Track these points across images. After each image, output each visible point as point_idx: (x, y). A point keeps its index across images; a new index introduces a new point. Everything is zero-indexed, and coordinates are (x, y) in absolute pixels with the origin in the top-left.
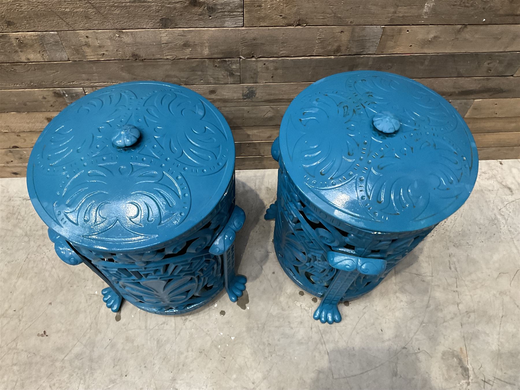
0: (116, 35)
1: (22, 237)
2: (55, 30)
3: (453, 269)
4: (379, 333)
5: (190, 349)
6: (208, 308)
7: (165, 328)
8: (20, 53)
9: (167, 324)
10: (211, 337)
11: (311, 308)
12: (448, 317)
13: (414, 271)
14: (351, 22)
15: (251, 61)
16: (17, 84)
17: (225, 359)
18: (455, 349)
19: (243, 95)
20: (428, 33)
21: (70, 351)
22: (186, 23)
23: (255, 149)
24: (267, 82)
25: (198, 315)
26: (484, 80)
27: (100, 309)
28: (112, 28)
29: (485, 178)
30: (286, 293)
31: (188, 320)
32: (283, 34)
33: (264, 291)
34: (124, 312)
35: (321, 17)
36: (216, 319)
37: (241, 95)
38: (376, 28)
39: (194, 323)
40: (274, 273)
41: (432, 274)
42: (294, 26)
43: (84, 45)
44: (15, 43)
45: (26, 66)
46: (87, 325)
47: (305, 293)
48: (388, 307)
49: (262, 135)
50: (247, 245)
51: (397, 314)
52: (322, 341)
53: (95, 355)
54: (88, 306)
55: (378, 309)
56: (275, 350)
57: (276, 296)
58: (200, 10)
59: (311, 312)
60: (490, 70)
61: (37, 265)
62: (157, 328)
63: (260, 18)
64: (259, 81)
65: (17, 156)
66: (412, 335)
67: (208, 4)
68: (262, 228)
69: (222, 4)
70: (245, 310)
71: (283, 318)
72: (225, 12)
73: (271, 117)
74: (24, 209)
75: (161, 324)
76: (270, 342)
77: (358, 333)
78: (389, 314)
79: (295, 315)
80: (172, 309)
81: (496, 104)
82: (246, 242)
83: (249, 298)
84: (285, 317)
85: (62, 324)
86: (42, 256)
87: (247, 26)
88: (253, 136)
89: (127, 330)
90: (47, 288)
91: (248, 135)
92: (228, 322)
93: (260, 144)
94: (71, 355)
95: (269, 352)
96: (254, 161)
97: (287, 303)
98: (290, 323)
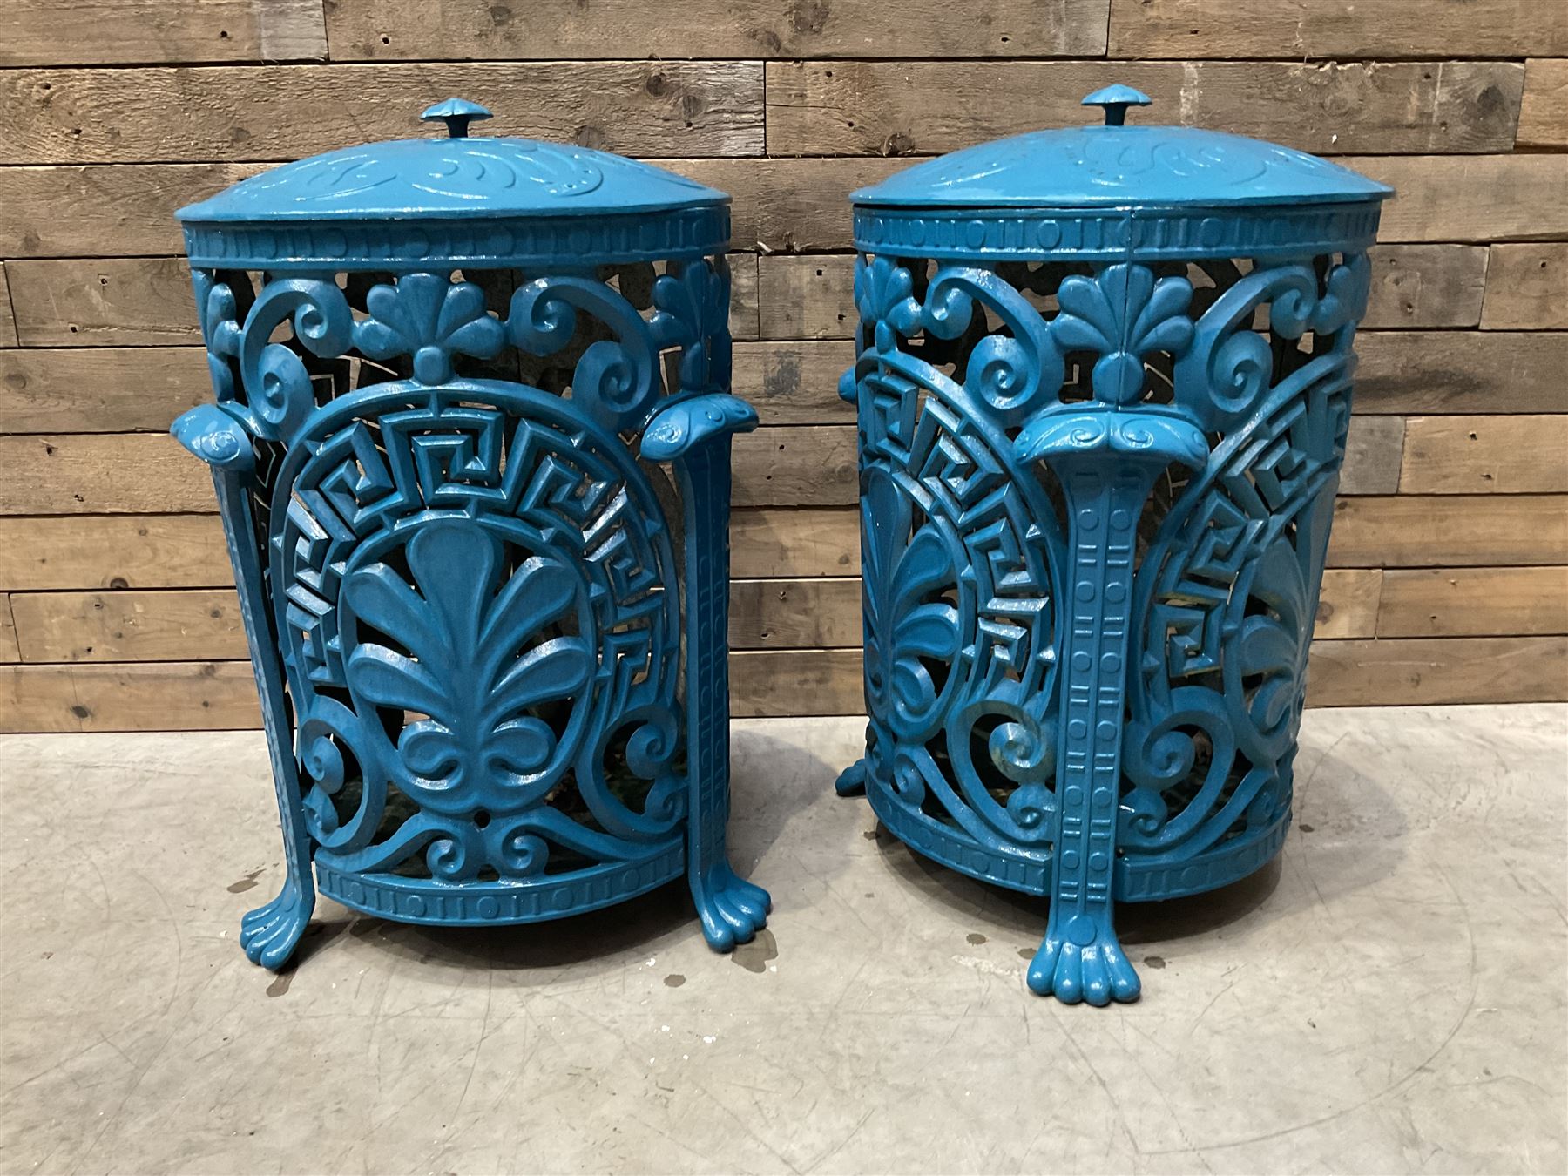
1: (33, 828)
4: (1301, 1032)
5: (532, 1067)
6: (620, 970)
7: (445, 1014)
9: (457, 1005)
10: (621, 1036)
13: (1390, 894)
15: (785, 262)
17: (669, 1094)
19: (768, 382)
21: (59, 1065)
22: (634, 141)
23: (806, 612)
24: (827, 333)
26: (1403, 341)
27: (218, 970)
29: (1554, 732)
30: (920, 938)
31: (539, 996)
33: (835, 933)
34: (306, 974)
35: (944, 129)
36: (650, 993)
37: (762, 380)
39: (559, 1001)
40: (870, 896)
41: (1460, 900)
42: (882, 156)
46: (157, 1004)
47: (988, 938)
48: (1320, 971)
49: (822, 549)
50: (777, 841)
51: (1361, 986)
52: (1074, 1049)
53: (149, 1078)
54: (181, 962)
55: (1280, 974)
56: (878, 1072)
57: (881, 943)
58: (668, 107)
59: (1017, 980)
60: (1410, 306)
61: (51, 877)
62: (417, 1012)
63: (802, 130)
64: (808, 331)
65: (113, 624)
66: (1440, 1036)
67: (685, 90)
68: (828, 812)
69: (717, 89)
70: (763, 975)
71: (911, 993)
72: (724, 111)
73: (846, 470)
74: (68, 782)
75: (435, 1006)
76: (860, 1050)
77: (1217, 1032)
78: (1330, 985)
79: (956, 986)
80: (489, 874)
81: (1473, 436)
82: (771, 836)
83: (778, 948)
84: (915, 991)
85: (66, 999)
86: (75, 862)
87: (774, 152)
88: (797, 554)
89: (299, 1018)
90: (54, 924)
91: (783, 551)
92: (694, 1001)
93: (816, 587)
94: (53, 1076)
95: (856, 1077)
96: (803, 670)
97: (924, 959)
98: (939, 1006)
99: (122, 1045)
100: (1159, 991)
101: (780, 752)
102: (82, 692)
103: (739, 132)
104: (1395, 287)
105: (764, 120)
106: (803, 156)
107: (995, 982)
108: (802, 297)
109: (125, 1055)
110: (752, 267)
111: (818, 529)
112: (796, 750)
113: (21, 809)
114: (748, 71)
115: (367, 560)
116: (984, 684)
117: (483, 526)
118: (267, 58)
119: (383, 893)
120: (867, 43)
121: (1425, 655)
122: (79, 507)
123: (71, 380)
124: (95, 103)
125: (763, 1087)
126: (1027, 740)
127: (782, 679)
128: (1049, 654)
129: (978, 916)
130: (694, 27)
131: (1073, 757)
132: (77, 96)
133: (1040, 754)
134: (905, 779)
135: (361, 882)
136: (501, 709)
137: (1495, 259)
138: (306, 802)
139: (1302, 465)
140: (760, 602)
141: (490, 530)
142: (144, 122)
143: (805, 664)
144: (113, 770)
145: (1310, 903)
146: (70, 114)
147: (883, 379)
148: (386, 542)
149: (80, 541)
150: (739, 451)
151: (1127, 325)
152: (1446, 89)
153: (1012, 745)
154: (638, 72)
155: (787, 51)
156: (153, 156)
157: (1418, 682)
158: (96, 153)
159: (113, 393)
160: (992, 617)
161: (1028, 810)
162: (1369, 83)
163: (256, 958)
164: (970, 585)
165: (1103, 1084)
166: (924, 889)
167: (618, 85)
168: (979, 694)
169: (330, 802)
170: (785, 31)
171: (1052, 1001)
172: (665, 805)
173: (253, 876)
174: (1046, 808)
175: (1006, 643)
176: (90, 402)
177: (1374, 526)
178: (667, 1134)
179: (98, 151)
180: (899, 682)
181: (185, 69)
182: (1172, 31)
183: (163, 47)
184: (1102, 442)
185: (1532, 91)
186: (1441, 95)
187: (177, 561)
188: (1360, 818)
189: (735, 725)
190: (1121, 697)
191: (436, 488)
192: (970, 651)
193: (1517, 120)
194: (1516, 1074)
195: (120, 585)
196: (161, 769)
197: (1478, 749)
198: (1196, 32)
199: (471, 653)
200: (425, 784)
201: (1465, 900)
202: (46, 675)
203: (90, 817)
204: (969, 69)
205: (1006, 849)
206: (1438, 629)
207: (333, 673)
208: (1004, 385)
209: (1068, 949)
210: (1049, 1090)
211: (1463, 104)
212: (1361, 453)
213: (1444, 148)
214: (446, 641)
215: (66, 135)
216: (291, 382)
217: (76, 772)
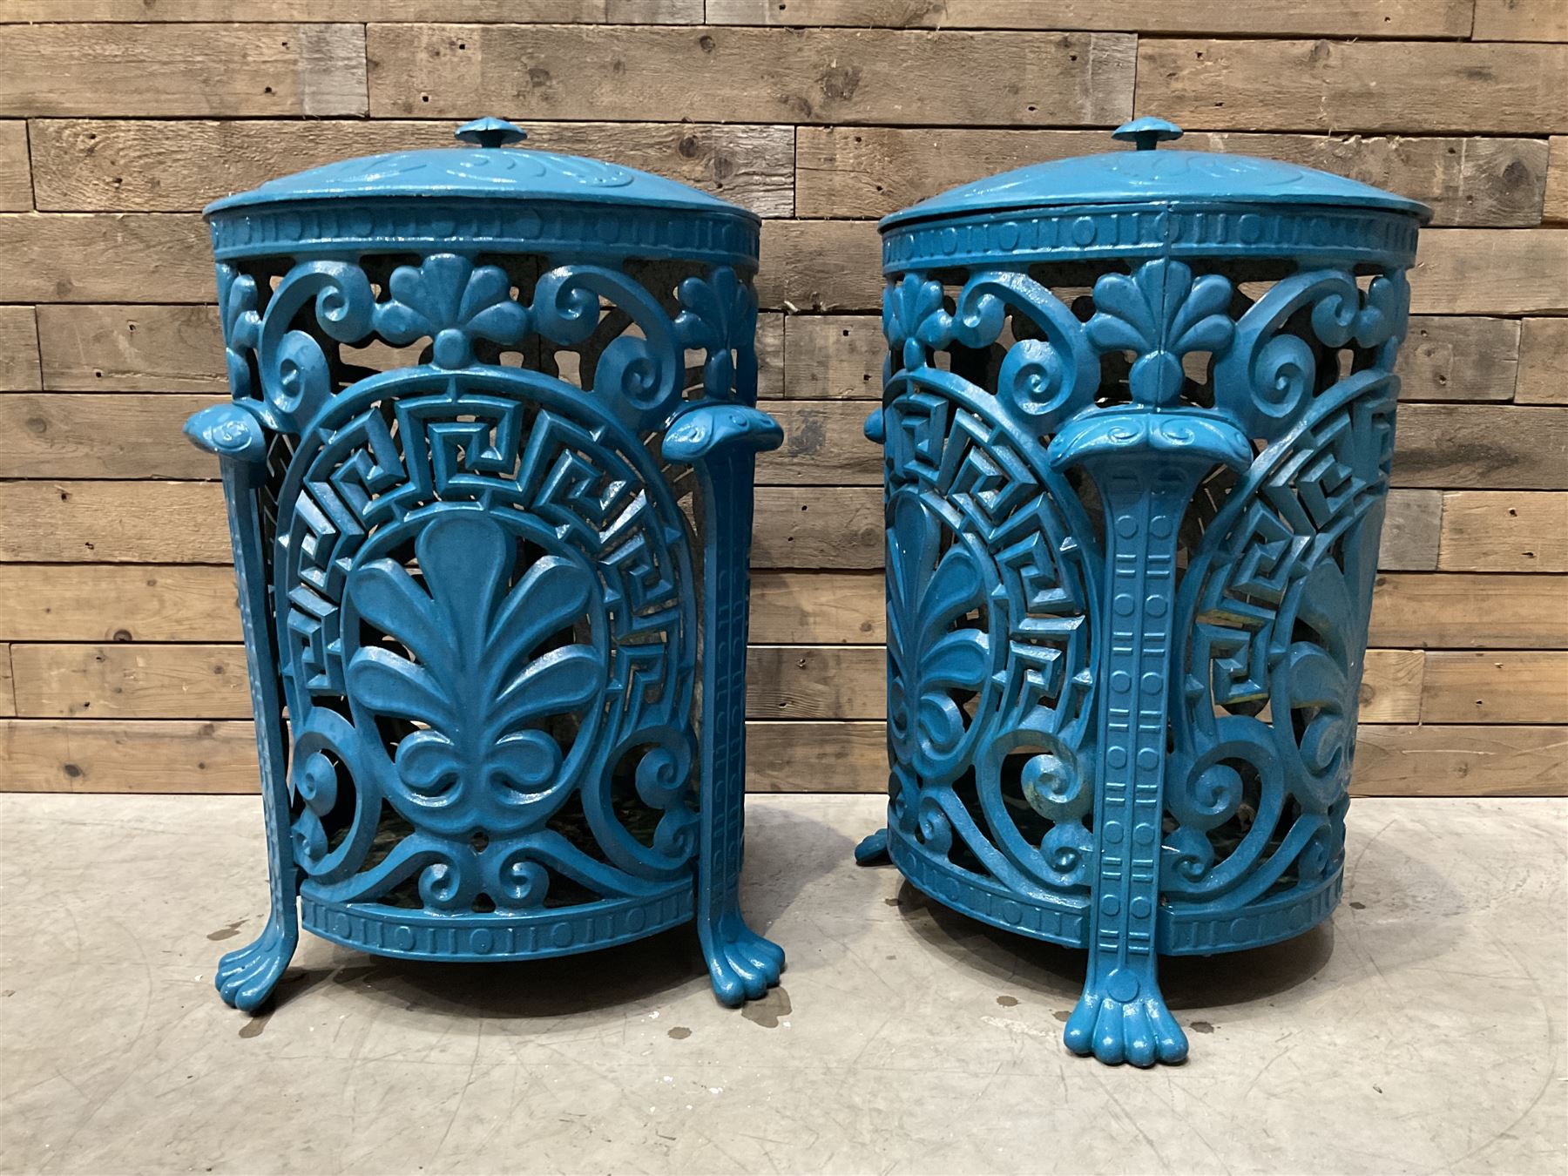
4: (1367, 1097)
5: (521, 1112)
6: (623, 1021)
7: (429, 1060)
9: (442, 1051)
10: (619, 1085)
13: (1453, 968)
15: (813, 322)
17: (670, 1143)
19: (792, 441)
23: (825, 681)
24: (853, 394)
26: (1437, 413)
27: (189, 1012)
30: (948, 999)
31: (531, 1045)
33: (854, 992)
34: (282, 1018)
36: (652, 1044)
39: (554, 1050)
40: (891, 958)
41: (1529, 975)
46: (120, 1042)
47: (1020, 1000)
48: (1383, 1039)
49: (845, 616)
50: (792, 906)
51: (1429, 1053)
52: (1118, 1109)
53: (106, 1112)
54: (150, 1003)
56: (901, 1127)
57: (904, 1002)
58: (700, 168)
59: (1052, 1039)
60: (1443, 379)
61: (23, 922)
62: (399, 1057)
63: (831, 193)
64: (833, 391)
65: (113, 678)
66: (1521, 1104)
67: (717, 153)
68: (847, 879)
69: (747, 152)
70: (775, 1030)
71: (936, 1050)
72: (755, 173)
73: (869, 533)
74: (52, 836)
75: (418, 1051)
76: (881, 1104)
77: (1274, 1095)
79: (985, 1045)
80: (485, 903)
81: (1513, 512)
82: (784, 901)
83: (792, 1006)
84: (941, 1048)
85: (23, 1035)
86: (49, 909)
87: (803, 214)
88: (818, 619)
89: (272, 1059)
90: (21, 965)
91: (804, 615)
92: (701, 1053)
93: (838, 657)
95: (876, 1131)
96: (823, 742)
97: (951, 1019)
98: (967, 1063)
99: (78, 1080)
100: (1208, 1054)
101: (796, 825)
102: (73, 749)
103: (769, 194)
104: (1427, 359)
105: (794, 183)
106: (832, 219)
107: (1028, 1042)
108: (828, 357)
109: (80, 1089)
110: (778, 326)
111: (840, 593)
112: (814, 823)
114: (779, 136)
115: (373, 556)
116: (1016, 712)
117: (497, 520)
118: (309, 113)
119: (370, 924)
120: (896, 110)
121: (1472, 744)
122: (89, 555)
123: (92, 426)
124: (138, 153)
125: (774, 1138)
126: (1062, 772)
127: (800, 752)
128: (1086, 677)
129: (1009, 980)
130: (727, 92)
131: (1111, 789)
132: (121, 146)
133: (1076, 789)
134: (931, 824)
135: (347, 913)
136: (506, 718)
137: (1527, 330)
138: (295, 827)
139: (1348, 480)
140: (778, 671)
141: (503, 523)
142: (185, 172)
143: (823, 737)
144: (100, 827)
145: (1366, 975)
146: (113, 163)
147: (912, 398)
148: (395, 534)
149: (87, 591)
150: (761, 511)
151: (1165, 321)
152: (1471, 164)
153: (1047, 778)
154: (671, 134)
155: (818, 116)
156: (191, 205)
157: (1465, 771)
158: (135, 201)
160: (1025, 639)
161: (1063, 851)
162: (1393, 157)
163: (231, 1001)
164: (1001, 604)
165: (1150, 1143)
166: (951, 953)
167: (651, 146)
168: (1010, 724)
169: (320, 824)
170: (817, 97)
171: (1092, 1061)
172: (675, 839)
173: (237, 925)
174: (1084, 848)
175: (1038, 667)
176: (108, 448)
177: (1414, 605)
179: (138, 200)
180: (925, 718)
181: (228, 123)
182: (1197, 103)
183: (208, 101)
184: (1142, 439)
185: (1557, 167)
186: (1466, 169)
187: (184, 613)
188: (1414, 897)
189: (750, 800)
190: (1163, 721)
191: (449, 477)
192: (1001, 677)
193: (1543, 195)
195: (124, 638)
196: (150, 827)
197: (1535, 838)
198: (1221, 104)
199: (478, 656)
200: (421, 801)
202: (41, 730)
203: (70, 869)
204: (997, 137)
205: (1040, 895)
206: (1486, 715)
207: (332, 681)
208: (1037, 390)
209: (1108, 1004)
210: (1091, 1148)
211: (1489, 179)
212: (1398, 527)
213: (1470, 220)
214: (451, 641)
215: (108, 184)
216: (308, 368)
217: (62, 828)
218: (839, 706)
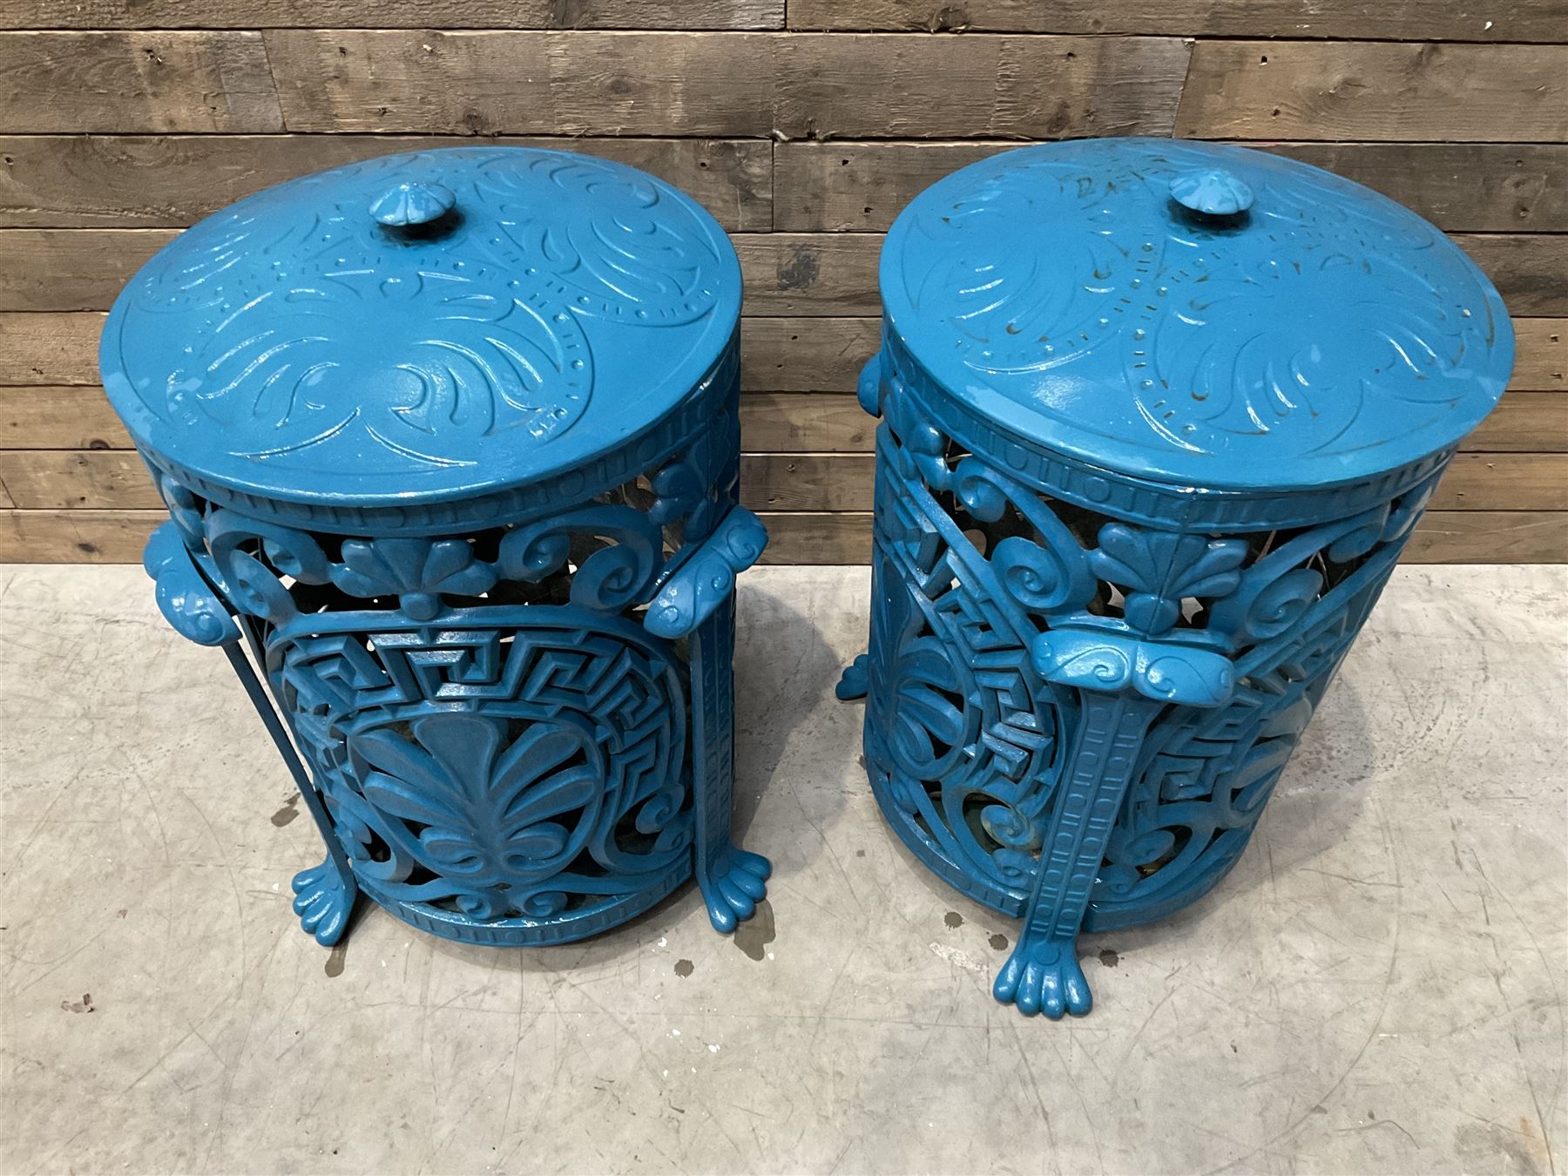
0: (425, 46)
1: (73, 720)
2: (256, 25)
3: (1469, 868)
4: (1223, 1057)
5: (563, 1078)
6: (636, 951)
7: (485, 1006)
8: (152, 101)
9: (494, 994)
10: (638, 1040)
11: (985, 968)
12: (1468, 1015)
13: (1337, 868)
14: (1097, 23)
15: (807, 150)
16: (130, 210)
17: (681, 1116)
18: (1504, 1122)
19: (781, 275)
20: (1324, 69)
21: (160, 1062)
22: (623, 11)
23: (814, 482)
24: (851, 226)
25: (602, 969)
26: (1507, 244)
27: (278, 938)
28: (414, 24)
29: (1547, 614)
30: (903, 917)
31: (565, 985)
32: (900, 55)
33: (828, 907)
34: (357, 947)
36: (662, 984)
37: (774, 273)
38: (1169, 47)
39: (584, 993)
40: (861, 854)
41: (1398, 879)
42: (929, 32)
43: (330, 79)
44: (141, 63)
45: (164, 145)
46: (231, 984)
47: (964, 919)
48: (1253, 976)
49: (835, 429)
50: (778, 768)
52: (1026, 1072)
53: (241, 1080)
54: (244, 927)
55: (1217, 980)
57: (868, 922)
59: (985, 978)
60: (1525, 210)
61: (104, 798)
62: (459, 1003)
64: (828, 225)
65: (102, 478)
66: (1341, 1068)
68: (828, 723)
70: (761, 963)
71: (891, 992)
73: (864, 360)
75: (475, 994)
76: (843, 1067)
78: (1259, 996)
79: (930, 984)
80: (512, 915)
81: (1555, 339)
83: (777, 927)
84: (894, 990)
85: (150, 975)
86: (123, 775)
87: (796, 26)
88: (808, 432)
89: (358, 1007)
90: (120, 868)
91: (794, 430)
92: (701, 997)
93: (826, 461)
94: (160, 1076)
95: (838, 1101)
96: (810, 529)
97: (905, 947)
98: (914, 1011)
99: (211, 1036)
100: (1108, 997)
101: (784, 624)
102: (85, 534)
103: (754, 2)
104: (1513, 190)
106: (831, 31)
107: (966, 978)
108: (825, 189)
109: (213, 1048)
110: (766, 155)
111: (830, 411)
113: (57, 689)
116: (981, 777)
117: (486, 716)
121: (1441, 526)
122: (39, 379)
125: (759, 1110)
126: (1017, 825)
127: (788, 536)
128: (1046, 779)
131: (1057, 854)
133: (1028, 839)
134: (900, 793)
140: (768, 475)
141: (493, 717)
143: (811, 524)
149: (49, 407)
150: (749, 342)
153: (1001, 825)
159: (49, 274)
160: (995, 737)
161: (1010, 866)
163: (312, 930)
164: (978, 706)
165: (1046, 1116)
168: (975, 780)
169: (360, 845)
171: (1014, 1009)
172: (673, 841)
173: (292, 802)
175: (1006, 759)
176: (25, 283)
178: (680, 1165)
189: (741, 579)
191: (435, 691)
192: (971, 751)
194: (1393, 1117)
195: (100, 445)
197: (1467, 641)
199: (484, 794)
201: (1403, 881)
202: (45, 518)
203: (125, 704)
205: (988, 883)
206: (1463, 504)
208: (1030, 586)
209: (1031, 973)
210: (999, 1123)
217: (99, 628)
218: (827, 501)
